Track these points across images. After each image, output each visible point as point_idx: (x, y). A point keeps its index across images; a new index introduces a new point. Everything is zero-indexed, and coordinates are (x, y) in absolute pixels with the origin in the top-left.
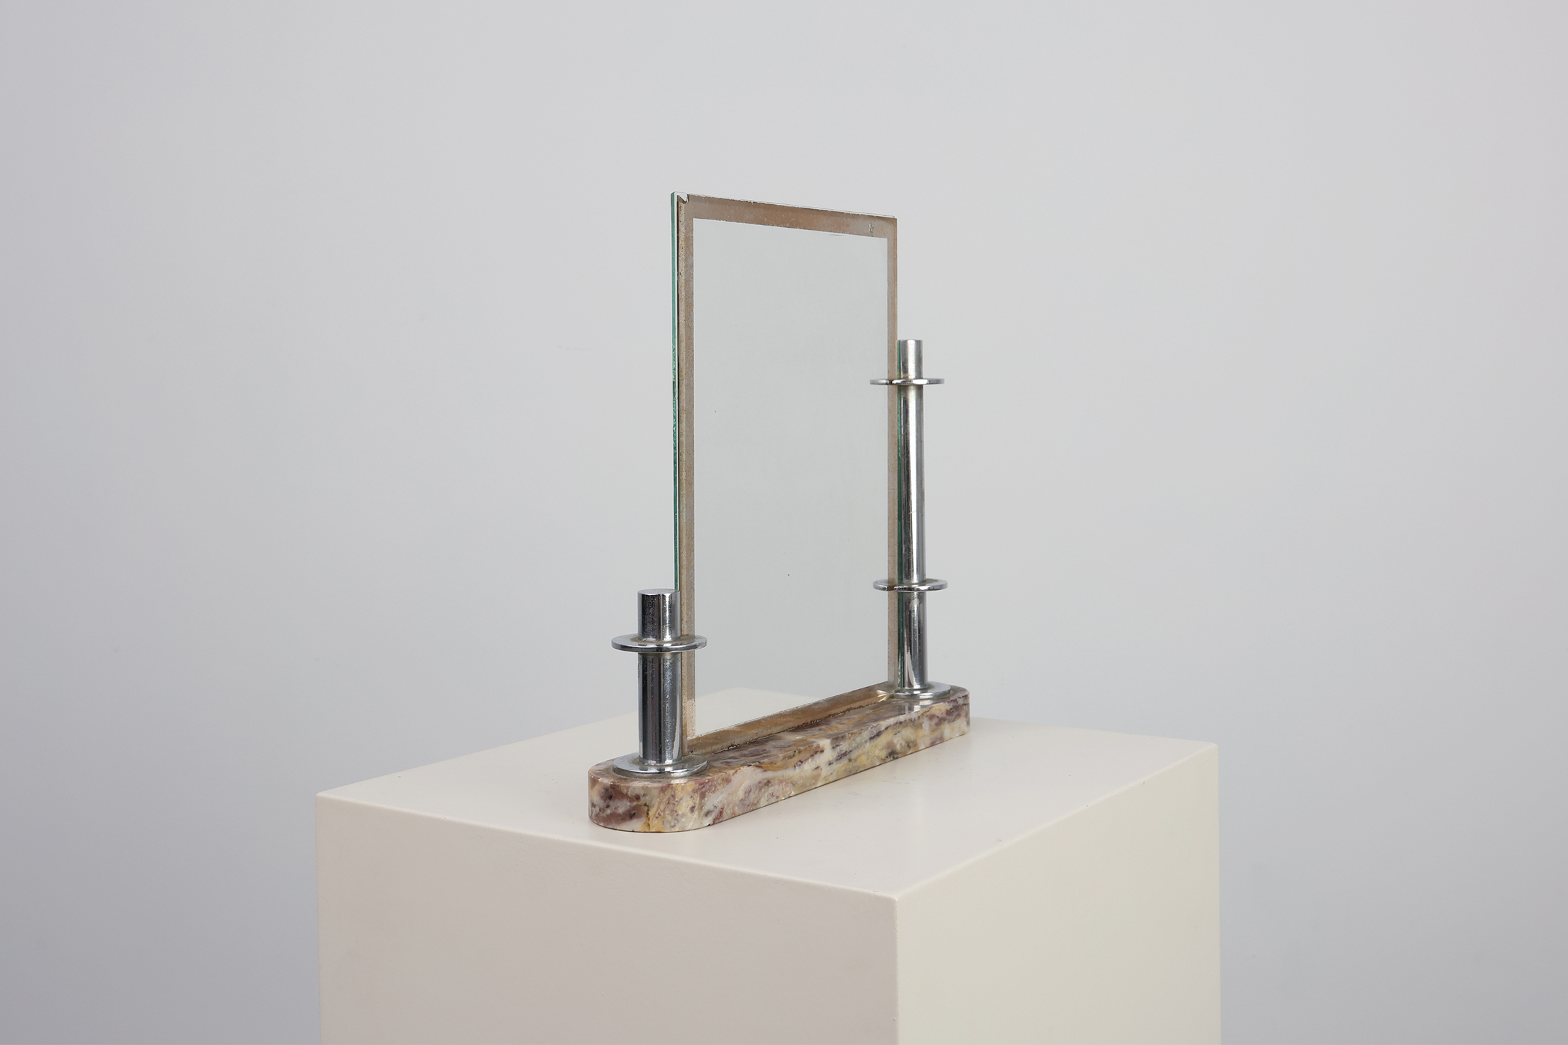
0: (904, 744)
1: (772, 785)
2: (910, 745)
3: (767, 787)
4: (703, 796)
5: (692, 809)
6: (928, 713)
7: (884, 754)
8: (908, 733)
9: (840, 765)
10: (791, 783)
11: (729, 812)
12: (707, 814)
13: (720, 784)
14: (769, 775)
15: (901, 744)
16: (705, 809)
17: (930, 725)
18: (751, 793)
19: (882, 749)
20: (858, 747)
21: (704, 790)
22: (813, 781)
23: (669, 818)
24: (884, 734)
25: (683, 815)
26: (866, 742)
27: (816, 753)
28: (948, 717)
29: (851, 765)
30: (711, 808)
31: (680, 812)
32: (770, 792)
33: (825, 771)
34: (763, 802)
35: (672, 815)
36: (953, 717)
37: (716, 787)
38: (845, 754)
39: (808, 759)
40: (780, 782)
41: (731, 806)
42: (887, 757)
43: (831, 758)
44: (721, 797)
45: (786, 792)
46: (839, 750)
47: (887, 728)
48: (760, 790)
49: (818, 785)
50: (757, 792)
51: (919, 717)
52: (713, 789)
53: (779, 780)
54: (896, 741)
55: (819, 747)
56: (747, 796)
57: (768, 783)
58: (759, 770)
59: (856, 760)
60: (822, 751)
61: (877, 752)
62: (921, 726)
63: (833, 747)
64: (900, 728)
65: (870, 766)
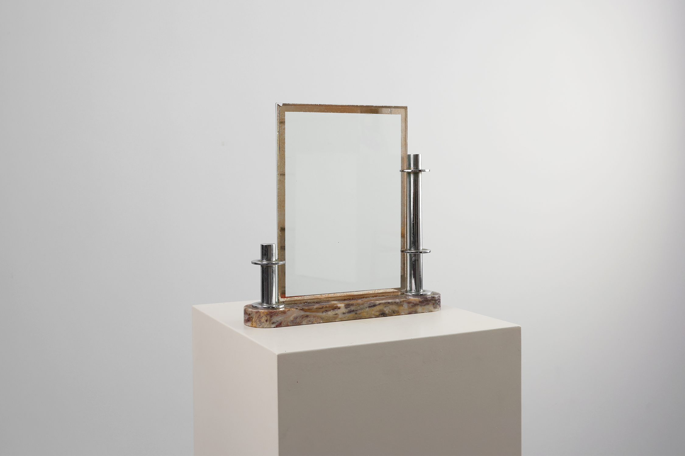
0: (390, 311)
1: (309, 318)
2: (395, 312)
3: (306, 318)
4: (271, 317)
5: (267, 321)
6: (406, 301)
7: (378, 313)
8: (394, 307)
9: (350, 315)
10: (321, 318)
11: (285, 324)
12: (273, 323)
13: (280, 314)
14: (308, 313)
15: (389, 311)
16: (272, 321)
17: (408, 306)
18: (297, 319)
19: (377, 312)
20: (361, 309)
21: (271, 314)
22: (334, 319)
23: (258, 323)
24: (378, 306)
25: (263, 322)
26: (367, 308)
27: (336, 308)
28: (420, 304)
29: (356, 315)
30: (276, 321)
31: (262, 321)
32: (308, 320)
33: (341, 316)
34: (304, 323)
35: (259, 322)
36: (424, 304)
37: (278, 314)
38: (353, 311)
39: (331, 310)
40: (314, 317)
41: (286, 322)
42: (379, 315)
43: (344, 312)
44: (280, 318)
45: (318, 321)
46: (349, 309)
47: (380, 304)
48: (303, 318)
49: (336, 321)
50: (301, 319)
51: (401, 302)
52: (277, 315)
53: (313, 316)
54: (385, 309)
55: (337, 306)
56: (295, 319)
57: (307, 316)
58: (302, 311)
59: (360, 314)
60: (339, 308)
61: (373, 312)
62: (402, 305)
63: (346, 308)
64: (388, 305)
65: (369, 317)
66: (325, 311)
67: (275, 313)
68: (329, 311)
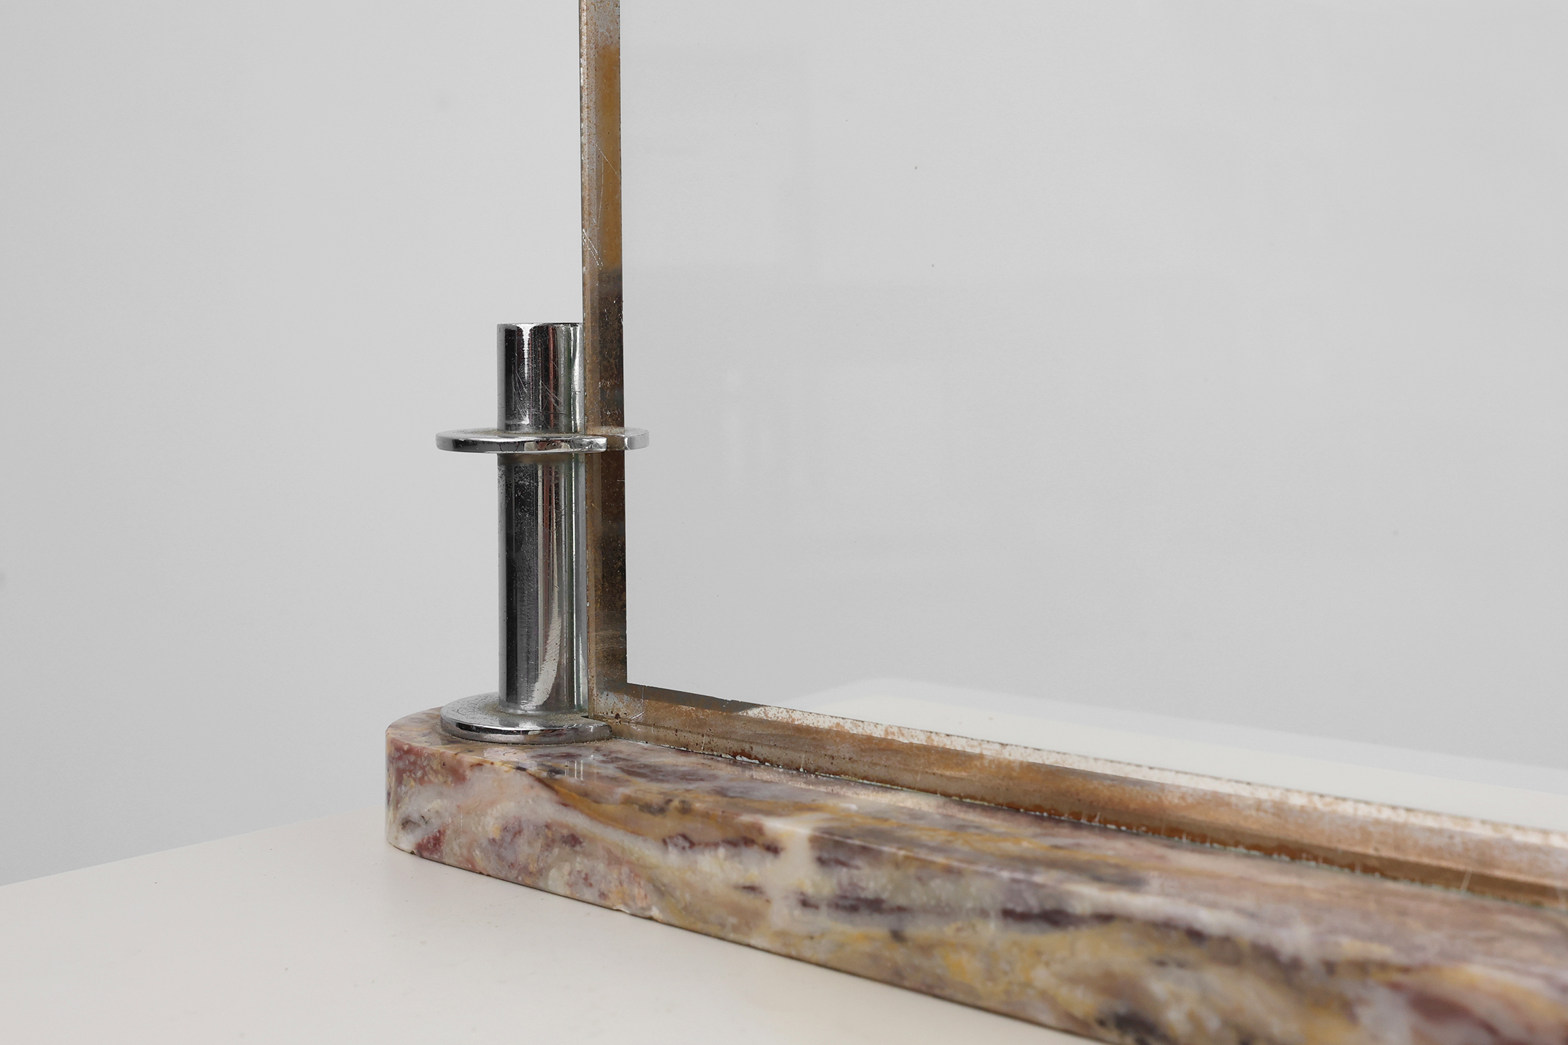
0: (1213, 1023)
1: (586, 854)
3: (568, 848)
4: (399, 778)
5: (389, 799)
6: (1401, 977)
7: (1084, 1002)
9: (849, 928)
10: (651, 881)
11: (458, 849)
13: (436, 772)
14: (576, 821)
15: (1193, 1018)
16: (403, 810)
17: (1417, 1031)
18: (521, 840)
20: (943, 911)
21: (400, 764)
22: (736, 920)
24: (1082, 932)
26: (984, 914)
27: (748, 842)
29: (899, 955)
30: (418, 816)
32: (578, 867)
33: (782, 914)
34: (556, 878)
38: (875, 905)
39: (716, 845)
40: (614, 859)
41: (463, 839)
42: (1102, 1023)
43: (809, 890)
44: (437, 804)
45: (633, 898)
46: (845, 881)
47: (1105, 918)
48: (548, 846)
49: (753, 942)
50: (538, 845)
51: (1330, 967)
52: (419, 774)
53: (609, 852)
54: (1160, 986)
55: (760, 830)
56: (508, 839)
57: (573, 840)
58: (545, 794)
59: (926, 949)
60: (773, 849)
61: (1041, 976)
62: (1347, 1009)
63: (821, 862)
64: (1191, 953)
65: (1004, 1008)
66: (681, 841)
67: (414, 763)
68: (707, 845)
